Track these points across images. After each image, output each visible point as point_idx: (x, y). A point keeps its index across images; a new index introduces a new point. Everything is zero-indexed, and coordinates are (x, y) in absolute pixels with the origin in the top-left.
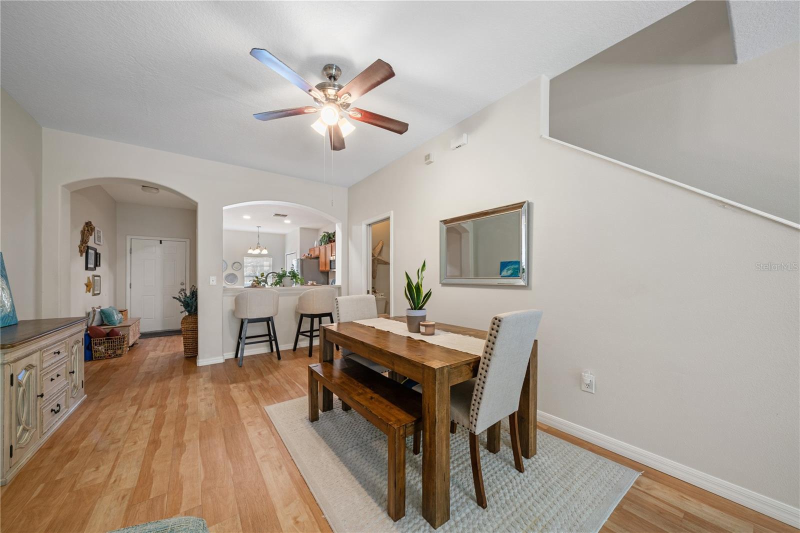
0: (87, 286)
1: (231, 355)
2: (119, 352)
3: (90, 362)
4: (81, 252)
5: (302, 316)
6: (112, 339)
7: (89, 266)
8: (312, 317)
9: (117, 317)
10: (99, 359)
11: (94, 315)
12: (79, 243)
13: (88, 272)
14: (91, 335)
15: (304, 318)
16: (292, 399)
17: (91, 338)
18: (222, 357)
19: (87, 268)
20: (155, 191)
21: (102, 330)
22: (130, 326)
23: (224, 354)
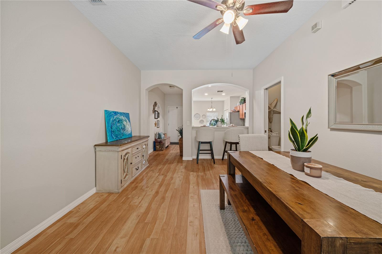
0: (155, 125)
1: (195, 157)
2: (162, 149)
3: (155, 152)
4: (153, 112)
5: (226, 142)
6: (160, 144)
7: (156, 117)
8: (231, 143)
9: (163, 136)
10: (158, 151)
11: (157, 135)
12: (153, 109)
13: (155, 119)
14: (156, 142)
15: (227, 144)
16: (215, 189)
17: (155, 143)
18: (191, 158)
19: (155, 118)
20: (173, 88)
21: (158, 140)
22: (166, 140)
23: (192, 156)
